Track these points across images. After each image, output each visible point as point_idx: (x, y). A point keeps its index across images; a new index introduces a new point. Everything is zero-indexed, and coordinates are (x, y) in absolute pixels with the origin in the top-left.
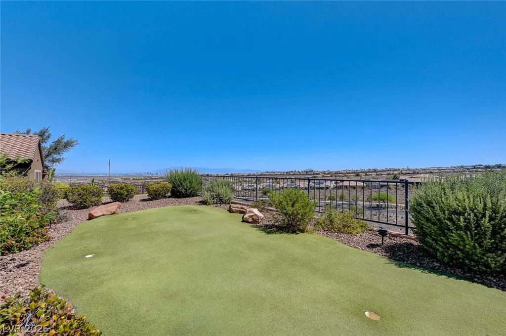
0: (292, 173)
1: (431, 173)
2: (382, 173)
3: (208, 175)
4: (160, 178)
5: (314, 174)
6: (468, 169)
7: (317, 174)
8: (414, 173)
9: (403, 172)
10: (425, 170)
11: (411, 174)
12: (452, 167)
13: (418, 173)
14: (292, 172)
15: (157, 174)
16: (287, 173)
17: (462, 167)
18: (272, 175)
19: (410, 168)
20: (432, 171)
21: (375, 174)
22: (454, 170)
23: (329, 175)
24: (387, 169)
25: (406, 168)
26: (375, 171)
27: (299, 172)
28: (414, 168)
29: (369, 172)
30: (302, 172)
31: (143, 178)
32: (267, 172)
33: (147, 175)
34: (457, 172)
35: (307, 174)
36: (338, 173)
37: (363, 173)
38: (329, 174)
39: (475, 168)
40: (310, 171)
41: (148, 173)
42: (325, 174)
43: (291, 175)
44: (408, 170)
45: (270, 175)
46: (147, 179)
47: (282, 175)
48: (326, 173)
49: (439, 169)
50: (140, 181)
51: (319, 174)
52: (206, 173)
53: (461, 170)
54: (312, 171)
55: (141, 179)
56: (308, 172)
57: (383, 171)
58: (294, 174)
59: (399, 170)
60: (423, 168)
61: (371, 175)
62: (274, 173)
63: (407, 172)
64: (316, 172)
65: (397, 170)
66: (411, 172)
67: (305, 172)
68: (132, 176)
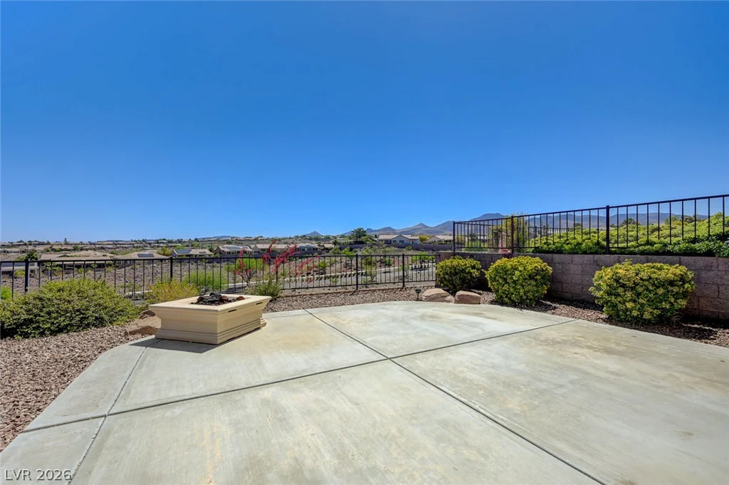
1: (103, 248)
6: (150, 244)
8: (75, 249)
9: (56, 247)
10: (94, 244)
11: (70, 250)
12: (132, 241)
13: (82, 249)
17: (144, 241)
22: (133, 244)
25: (63, 242)
28: (78, 242)
34: (137, 247)
39: (158, 243)
44: (67, 244)
49: (115, 243)
53: (141, 245)
59: (48, 243)
60: (93, 242)
63: (63, 248)
66: (70, 248)
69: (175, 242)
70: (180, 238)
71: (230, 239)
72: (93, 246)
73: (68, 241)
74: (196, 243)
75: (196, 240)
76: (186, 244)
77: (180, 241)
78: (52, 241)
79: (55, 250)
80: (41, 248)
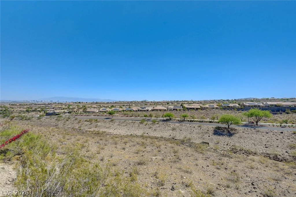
1: (201, 103)
2: (180, 103)
3: (80, 103)
4: (42, 104)
5: (146, 103)
6: (216, 101)
7: (148, 103)
13: (195, 103)
14: (134, 101)
15: (42, 101)
16: (131, 102)
17: (214, 100)
18: (122, 103)
19: (193, 100)
20: (201, 102)
21: (176, 103)
23: (154, 104)
26: (177, 102)
27: (138, 101)
29: (174, 102)
30: (140, 101)
32: (119, 101)
33: (33, 102)
34: (211, 103)
35: (142, 103)
36: (159, 103)
37: (171, 102)
38: (154, 103)
39: (219, 101)
40: (144, 101)
41: (34, 101)
43: (133, 103)
45: (121, 103)
46: (32, 105)
47: (128, 103)
48: (153, 102)
50: (26, 106)
51: (149, 103)
52: (79, 102)
53: (213, 102)
54: (145, 101)
55: (27, 105)
56: (143, 102)
57: (181, 102)
58: (135, 103)
59: (188, 101)
61: (174, 104)
62: (123, 102)
64: (147, 102)
65: (186, 101)
66: (192, 102)
67: (141, 101)
68: (19, 102)
69: (226, 101)
70: (228, 99)
71: (252, 99)
72: (198, 102)
74: (235, 101)
75: (235, 100)
76: (230, 102)
77: (228, 100)
78: (189, 101)
79: (189, 103)
80: (186, 103)
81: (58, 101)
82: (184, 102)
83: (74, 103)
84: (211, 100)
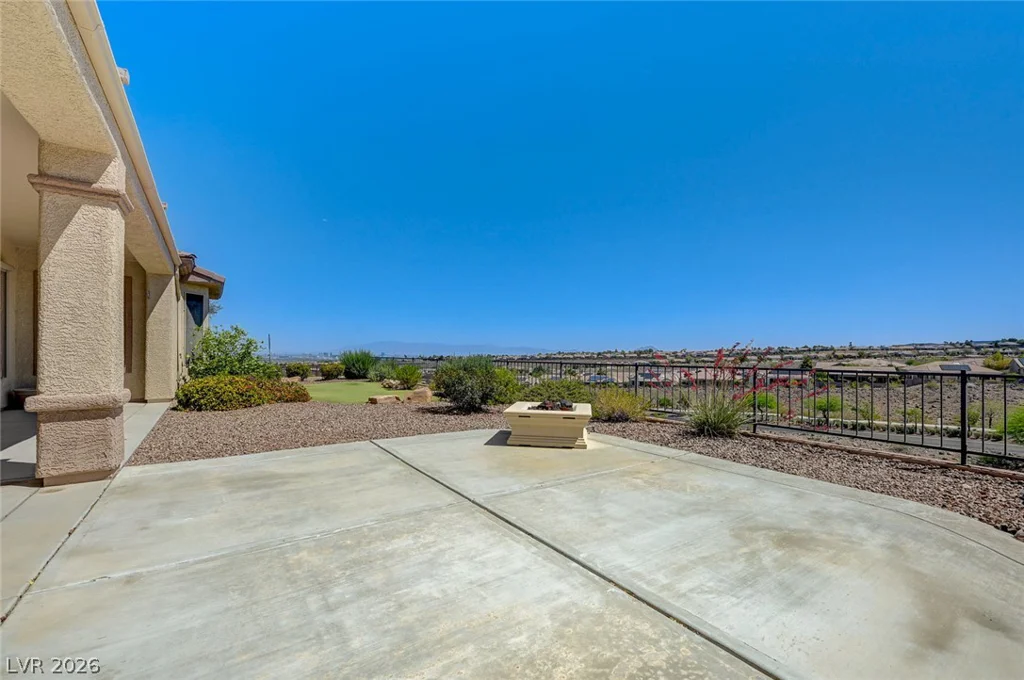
0: (609, 355)
1: (896, 355)
2: (794, 356)
5: (653, 358)
6: (979, 348)
7: (660, 357)
8: (860, 356)
9: (838, 353)
10: (887, 349)
11: (854, 357)
12: (946, 343)
13: (869, 357)
14: (610, 352)
16: (599, 354)
17: (968, 343)
18: (569, 358)
19: (857, 344)
20: (900, 353)
21: (779, 357)
22: (947, 349)
23: (684, 360)
24: (806, 347)
26: (781, 351)
27: (623, 353)
28: (866, 346)
29: (768, 353)
30: (630, 353)
31: (316, 363)
32: (559, 353)
33: (325, 358)
34: (953, 354)
35: (639, 358)
36: (703, 356)
37: (755, 354)
38: (684, 356)
40: (645, 352)
41: (325, 354)
42: (676, 357)
43: (607, 358)
44: (852, 349)
45: (565, 358)
48: (679, 354)
49: (919, 348)
51: (664, 357)
52: (439, 355)
54: (651, 351)
56: (641, 352)
57: (798, 351)
58: (612, 358)
59: (832, 349)
60: (885, 345)
61: (770, 360)
62: (572, 354)
63: (846, 354)
64: (660, 354)
65: (824, 349)
66: (853, 354)
67: (635, 353)
68: (295, 359)
72: (884, 353)
73: (853, 345)
78: (836, 347)
79: (836, 357)
80: (823, 354)
81: (383, 354)
82: (813, 354)
83: (425, 359)
84: (951, 344)
